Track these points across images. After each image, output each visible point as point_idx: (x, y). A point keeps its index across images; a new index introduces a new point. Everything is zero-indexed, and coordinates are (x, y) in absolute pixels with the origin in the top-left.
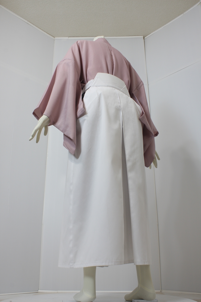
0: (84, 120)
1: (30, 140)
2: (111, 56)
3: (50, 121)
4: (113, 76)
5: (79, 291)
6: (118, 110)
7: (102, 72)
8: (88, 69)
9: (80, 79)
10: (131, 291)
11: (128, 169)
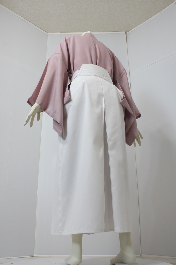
0: (70, 106)
1: (24, 125)
2: (96, 48)
3: (41, 108)
4: (97, 66)
5: (68, 256)
6: (100, 96)
7: (87, 63)
8: (75, 61)
9: (68, 71)
10: (116, 256)
11: (109, 147)
